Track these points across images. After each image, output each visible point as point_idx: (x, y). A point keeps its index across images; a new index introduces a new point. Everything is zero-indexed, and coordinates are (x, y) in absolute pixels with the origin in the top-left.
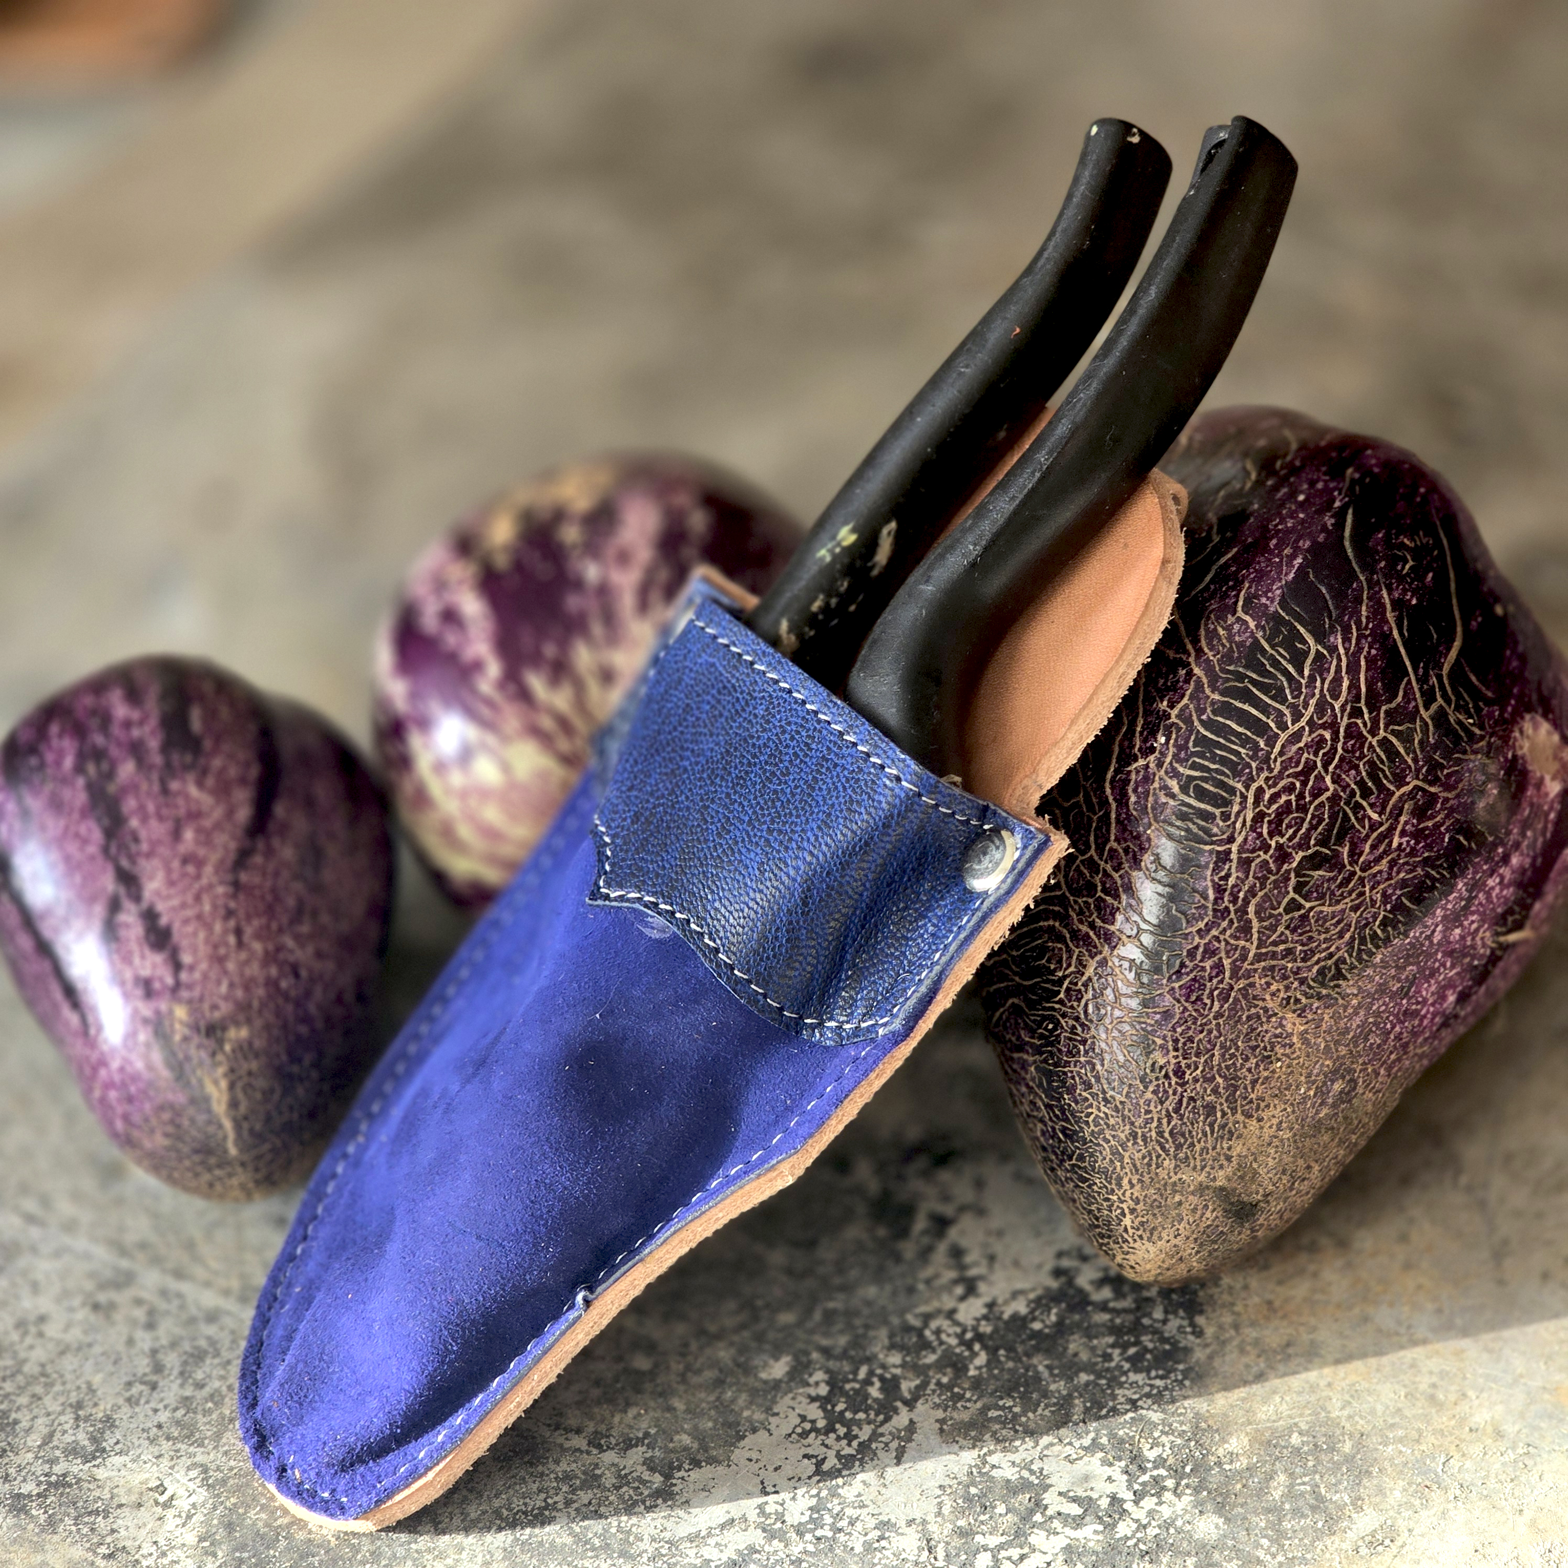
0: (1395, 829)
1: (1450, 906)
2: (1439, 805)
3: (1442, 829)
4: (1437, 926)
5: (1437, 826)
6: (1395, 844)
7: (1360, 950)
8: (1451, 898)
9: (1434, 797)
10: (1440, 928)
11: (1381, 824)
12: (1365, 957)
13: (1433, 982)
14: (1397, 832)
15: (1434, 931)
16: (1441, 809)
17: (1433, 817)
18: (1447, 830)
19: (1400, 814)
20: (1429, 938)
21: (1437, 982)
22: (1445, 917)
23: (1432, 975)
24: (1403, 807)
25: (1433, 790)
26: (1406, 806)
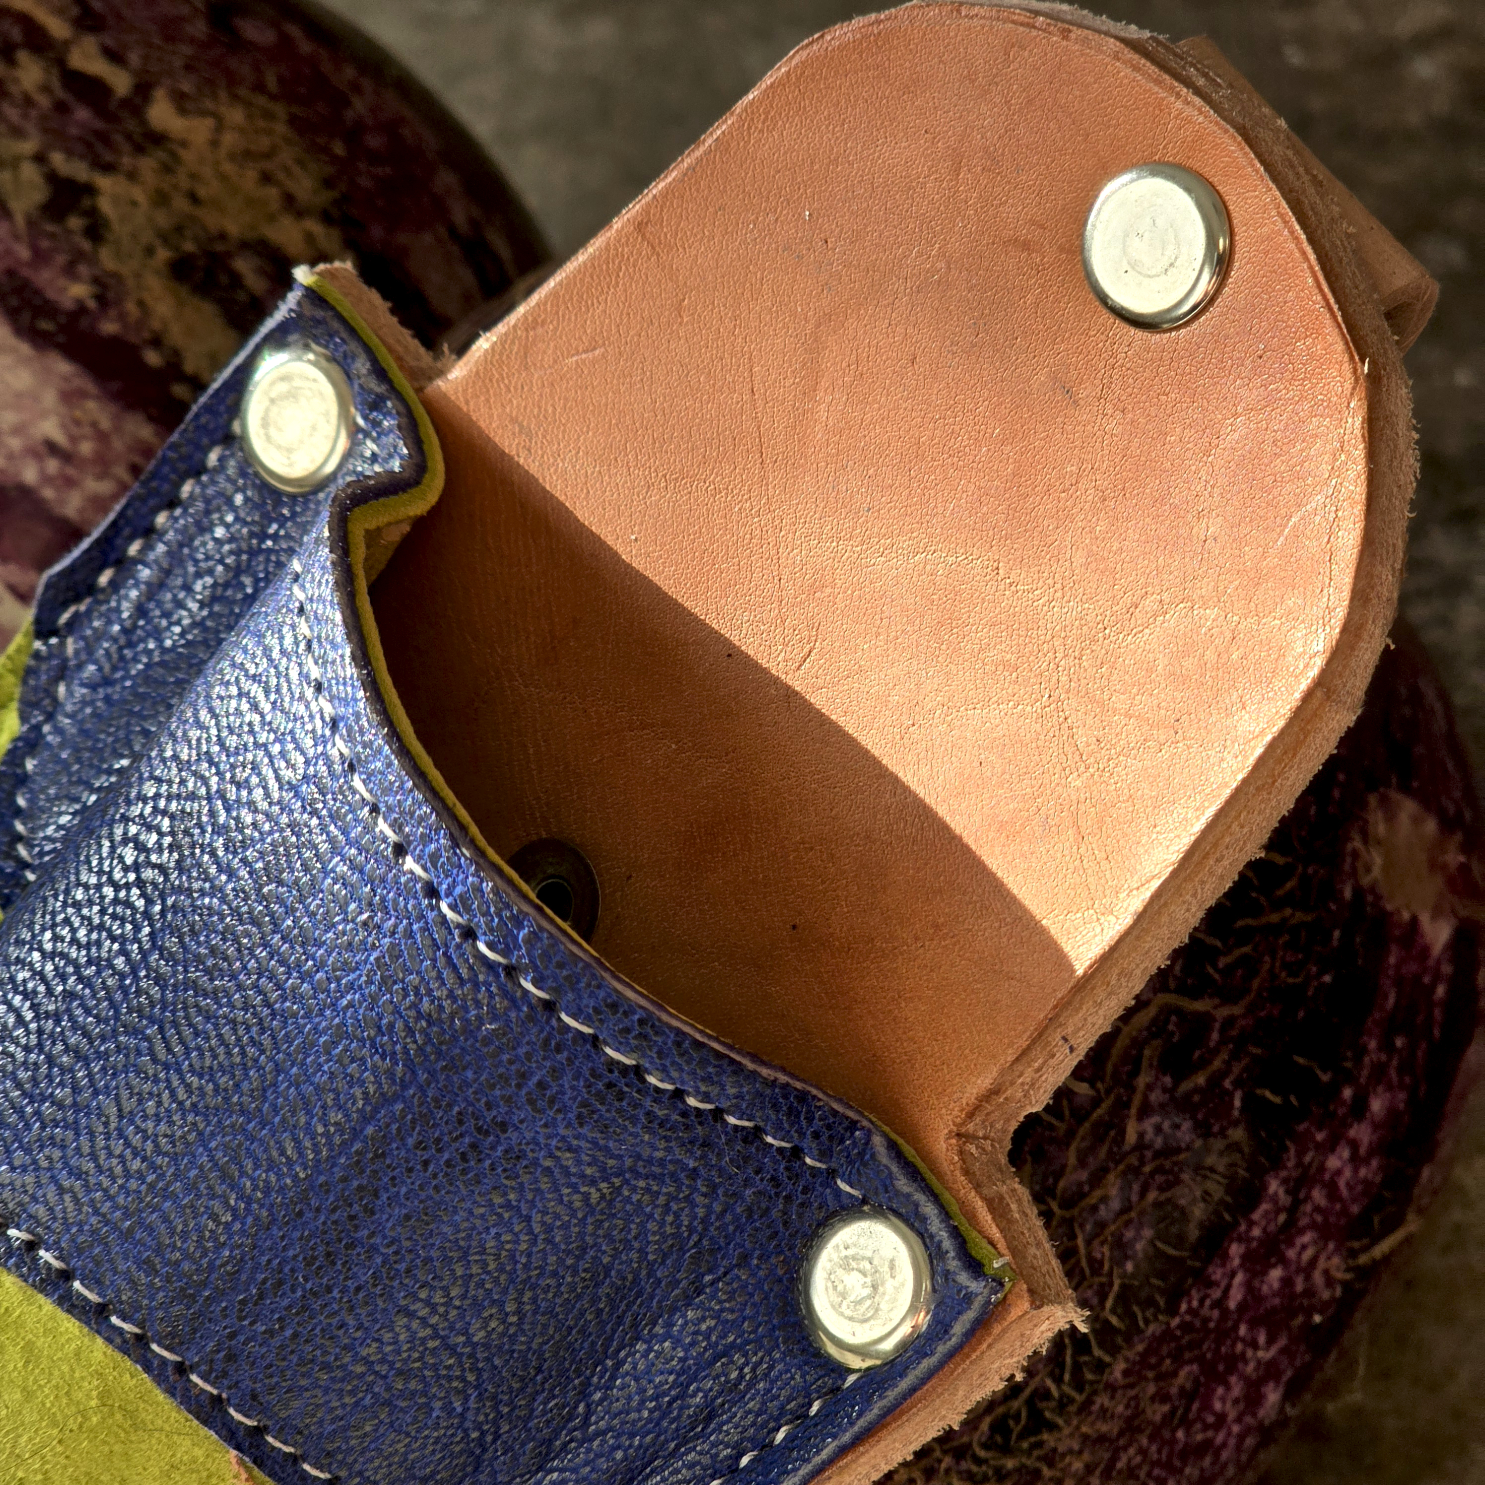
0: (1127, 1105)
1: (1256, 1232)
2: (1215, 1036)
3: (1227, 1084)
4: (1233, 1274)
5: (1215, 1080)
6: (1131, 1137)
7: (1077, 1368)
8: (1256, 1216)
9: (1206, 1019)
10: (1239, 1278)
11: (1096, 1102)
12: (1089, 1376)
13: (1233, 1379)
14: (1133, 1111)
15: (1228, 1287)
16: (1222, 1042)
17: (1204, 1063)
18: (1237, 1084)
19: (1135, 1072)
20: (1220, 1304)
21: (1243, 1377)
22: (1245, 1258)
23: (1232, 1368)
24: (1140, 1056)
25: (1199, 1006)
26: (1147, 1052)
